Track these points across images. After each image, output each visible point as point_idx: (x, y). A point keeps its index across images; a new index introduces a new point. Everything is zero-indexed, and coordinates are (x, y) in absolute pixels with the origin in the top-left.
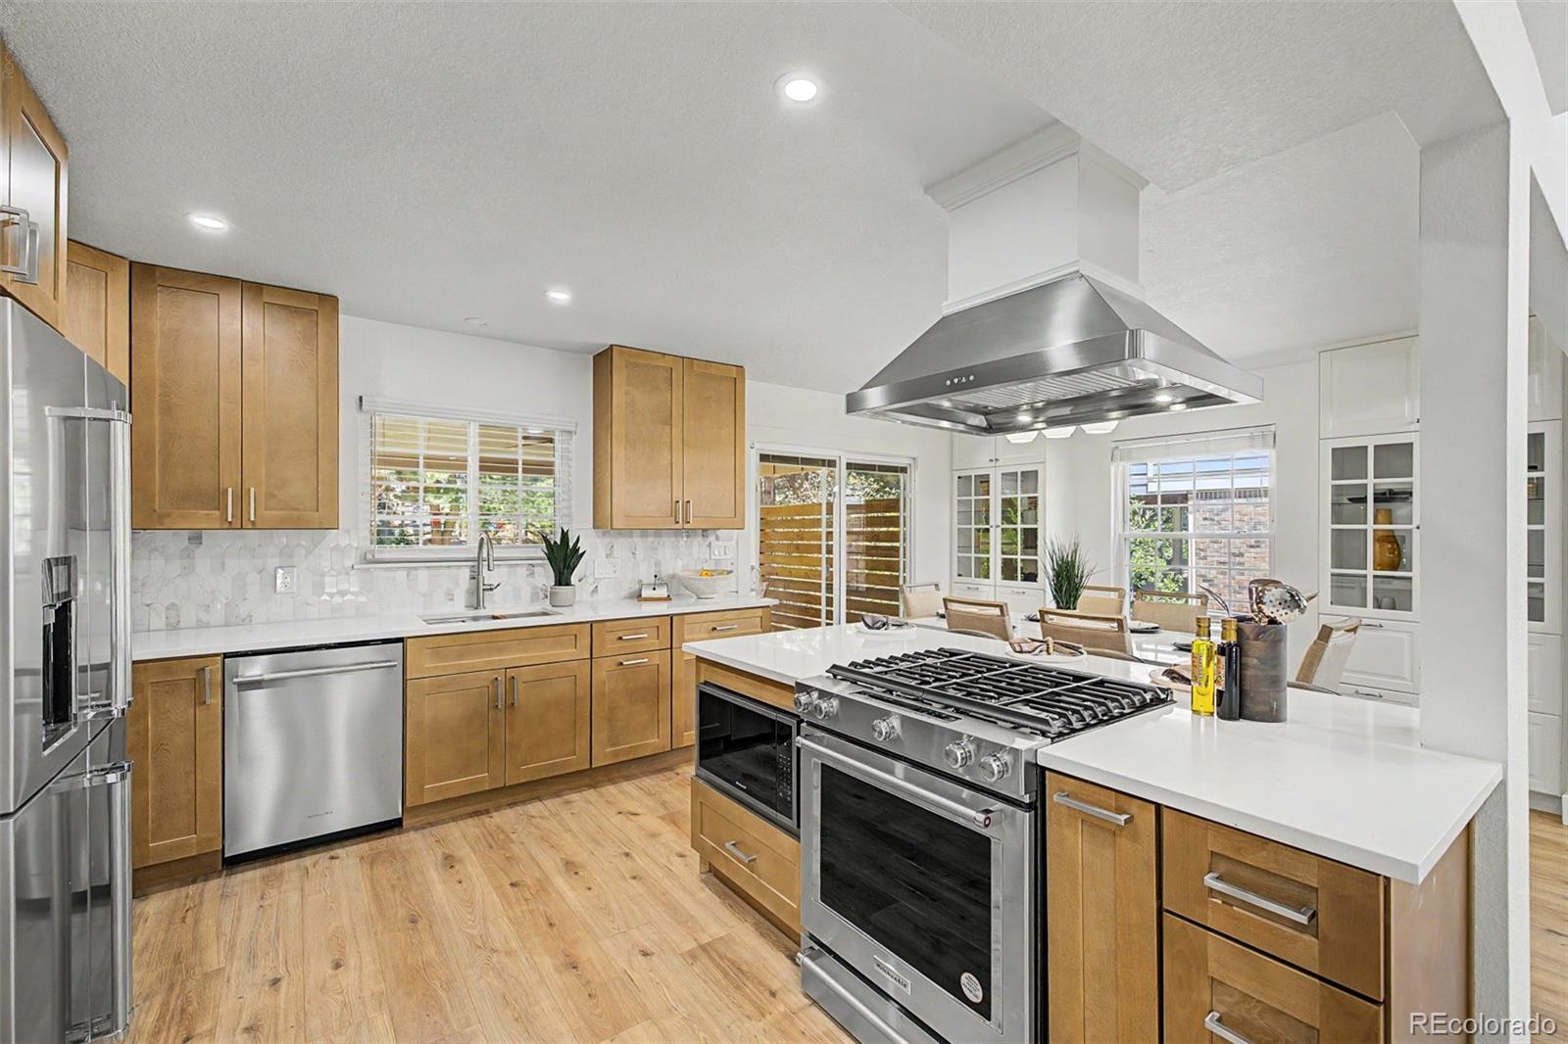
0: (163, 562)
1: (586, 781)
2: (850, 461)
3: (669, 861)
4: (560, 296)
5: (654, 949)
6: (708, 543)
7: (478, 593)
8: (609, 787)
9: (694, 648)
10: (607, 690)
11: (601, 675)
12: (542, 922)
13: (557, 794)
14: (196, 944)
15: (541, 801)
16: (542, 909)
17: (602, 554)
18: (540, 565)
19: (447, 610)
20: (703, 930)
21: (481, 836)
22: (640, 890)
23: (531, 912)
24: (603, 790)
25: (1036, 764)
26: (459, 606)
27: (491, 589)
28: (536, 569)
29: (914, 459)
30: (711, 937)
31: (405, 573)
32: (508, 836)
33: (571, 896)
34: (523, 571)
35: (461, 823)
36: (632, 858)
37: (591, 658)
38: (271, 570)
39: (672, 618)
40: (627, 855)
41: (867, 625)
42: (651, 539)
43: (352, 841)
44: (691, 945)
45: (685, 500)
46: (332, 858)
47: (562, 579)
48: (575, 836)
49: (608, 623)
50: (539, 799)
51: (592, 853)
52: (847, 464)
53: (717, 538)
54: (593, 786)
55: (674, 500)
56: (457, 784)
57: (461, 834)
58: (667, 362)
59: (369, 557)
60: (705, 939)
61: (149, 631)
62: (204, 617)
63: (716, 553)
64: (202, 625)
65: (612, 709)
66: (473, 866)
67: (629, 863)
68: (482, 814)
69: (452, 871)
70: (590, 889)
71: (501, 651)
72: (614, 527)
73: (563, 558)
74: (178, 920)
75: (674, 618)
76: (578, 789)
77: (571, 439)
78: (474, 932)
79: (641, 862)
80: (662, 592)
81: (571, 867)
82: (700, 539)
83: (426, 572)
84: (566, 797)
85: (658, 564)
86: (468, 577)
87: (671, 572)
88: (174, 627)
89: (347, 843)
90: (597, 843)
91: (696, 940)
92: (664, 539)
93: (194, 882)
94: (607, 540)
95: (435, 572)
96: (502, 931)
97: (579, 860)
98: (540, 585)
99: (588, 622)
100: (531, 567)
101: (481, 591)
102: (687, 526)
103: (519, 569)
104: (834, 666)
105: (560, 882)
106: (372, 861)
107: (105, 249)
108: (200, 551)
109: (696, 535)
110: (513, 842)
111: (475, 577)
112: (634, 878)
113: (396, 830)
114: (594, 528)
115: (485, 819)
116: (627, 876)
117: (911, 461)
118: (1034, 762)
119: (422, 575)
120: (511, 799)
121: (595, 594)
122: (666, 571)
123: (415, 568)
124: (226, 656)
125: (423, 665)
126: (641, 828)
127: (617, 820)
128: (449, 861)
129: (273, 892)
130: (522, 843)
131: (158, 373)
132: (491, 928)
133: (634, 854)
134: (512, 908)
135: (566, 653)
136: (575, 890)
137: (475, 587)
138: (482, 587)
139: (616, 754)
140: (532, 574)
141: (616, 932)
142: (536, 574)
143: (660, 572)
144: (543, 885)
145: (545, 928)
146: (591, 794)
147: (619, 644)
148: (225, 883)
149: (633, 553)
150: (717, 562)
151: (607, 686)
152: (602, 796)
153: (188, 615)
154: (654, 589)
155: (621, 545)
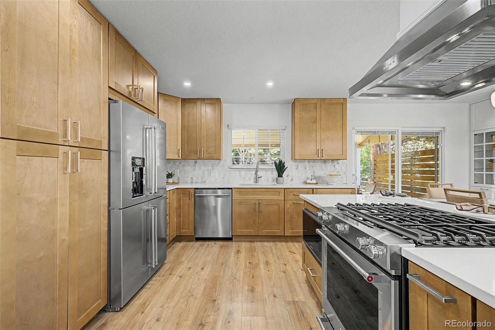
0: (190, 167)
1: (284, 239)
2: (403, 131)
3: (298, 271)
4: (270, 84)
5: (278, 296)
6: (334, 165)
7: (257, 179)
8: (290, 243)
9: (302, 196)
10: (290, 211)
11: (288, 205)
12: (251, 276)
13: (274, 242)
14: (182, 256)
15: (269, 242)
16: (253, 272)
17: (294, 167)
18: (274, 171)
19: (249, 183)
20: (297, 296)
21: (249, 248)
22: (284, 277)
23: (250, 272)
24: (288, 244)
25: (401, 255)
26: (252, 182)
27: (260, 177)
28: (273, 172)
29: (444, 128)
30: (299, 299)
31: (239, 172)
32: (255, 249)
33: (263, 271)
34: (270, 173)
35: (246, 243)
36: (286, 266)
37: (284, 200)
38: (210, 170)
39: (313, 190)
40: (285, 264)
41: (382, 194)
42: (311, 164)
43: (221, 241)
44: (291, 299)
45: (322, 149)
46: (215, 244)
47: (280, 175)
48: (273, 255)
49: (290, 189)
50: (268, 241)
51: (275, 261)
52: (402, 132)
53: (338, 163)
54: (286, 241)
55: (317, 149)
56: (246, 232)
57: (244, 245)
58: (315, 101)
59: (230, 167)
60: (296, 299)
61: (188, 183)
62: (197, 181)
63: (338, 169)
64: (197, 183)
65: (292, 218)
66: (242, 255)
67: (284, 267)
68: (252, 242)
69: (237, 255)
70: (269, 271)
71: (257, 195)
72: (295, 159)
73: (280, 168)
74: (183, 249)
75: (314, 189)
76: (281, 241)
77: (284, 132)
78: (234, 272)
79: (288, 268)
80: (314, 181)
81: (267, 263)
82: (331, 163)
83: (244, 172)
84: (276, 243)
85: (314, 172)
86: (254, 174)
87: (319, 175)
88: (192, 182)
89: (219, 241)
90: (278, 258)
91: (293, 298)
92: (316, 163)
93: (189, 242)
94: (296, 164)
95: (246, 172)
96: (240, 275)
97: (270, 262)
98: (275, 177)
99: (283, 188)
100: (272, 172)
101: (257, 178)
102: (322, 158)
103: (268, 172)
104: (338, 204)
105: (262, 266)
106: (222, 247)
107: (175, 96)
108: (196, 165)
109: (329, 162)
110: (256, 251)
111: (256, 174)
112: (284, 272)
113: (231, 241)
114: (292, 160)
115: (252, 244)
116: (282, 271)
117: (442, 129)
118: (400, 254)
119: (243, 173)
120: (261, 240)
121: (292, 181)
122: (317, 175)
123: (241, 171)
124: (195, 189)
125: (236, 196)
126: (294, 257)
127: (288, 253)
128: (238, 252)
129: (201, 248)
130: (258, 252)
131: (186, 123)
132: (238, 273)
133: (287, 265)
134: (246, 269)
135: (276, 197)
136: (265, 270)
137: (256, 177)
138: (258, 177)
139: (293, 233)
140: (272, 174)
141: (269, 286)
142: (274, 174)
143: (315, 175)
144: (257, 265)
145: (251, 278)
146: (284, 244)
147: (294, 197)
148: (194, 244)
149: (305, 168)
150: (338, 172)
151: (290, 210)
152: (287, 245)
153: (194, 180)
154: (311, 180)
155: (301, 165)
